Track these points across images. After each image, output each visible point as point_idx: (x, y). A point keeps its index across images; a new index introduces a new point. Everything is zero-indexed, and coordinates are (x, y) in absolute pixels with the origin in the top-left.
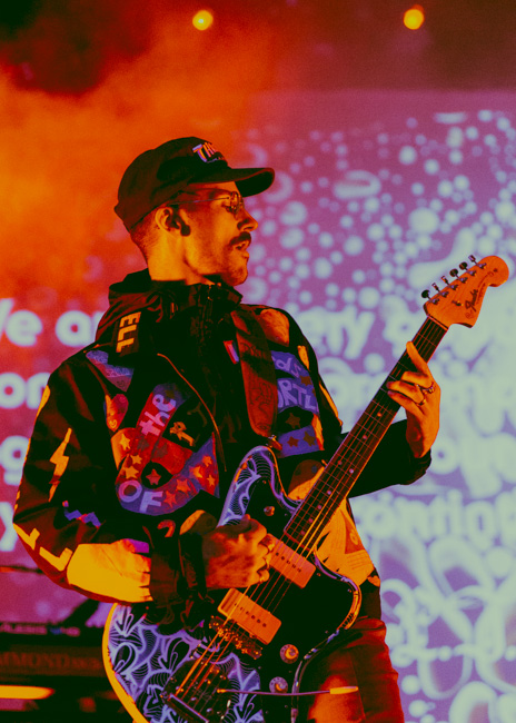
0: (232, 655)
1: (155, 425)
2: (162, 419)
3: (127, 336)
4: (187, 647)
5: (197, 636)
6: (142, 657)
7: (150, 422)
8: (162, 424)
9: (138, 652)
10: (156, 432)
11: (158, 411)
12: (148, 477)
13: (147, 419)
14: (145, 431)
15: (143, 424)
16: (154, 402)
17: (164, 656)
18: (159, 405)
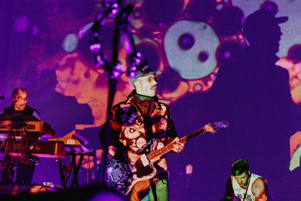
0: (126, 172)
1: (132, 121)
2: (133, 119)
3: (129, 101)
4: (119, 167)
5: (122, 166)
6: (111, 165)
7: (131, 120)
8: (133, 120)
9: (111, 164)
10: (132, 122)
11: (133, 117)
12: (131, 131)
13: (130, 119)
14: (129, 122)
15: (129, 121)
16: (132, 116)
17: (114, 166)
18: (133, 116)
